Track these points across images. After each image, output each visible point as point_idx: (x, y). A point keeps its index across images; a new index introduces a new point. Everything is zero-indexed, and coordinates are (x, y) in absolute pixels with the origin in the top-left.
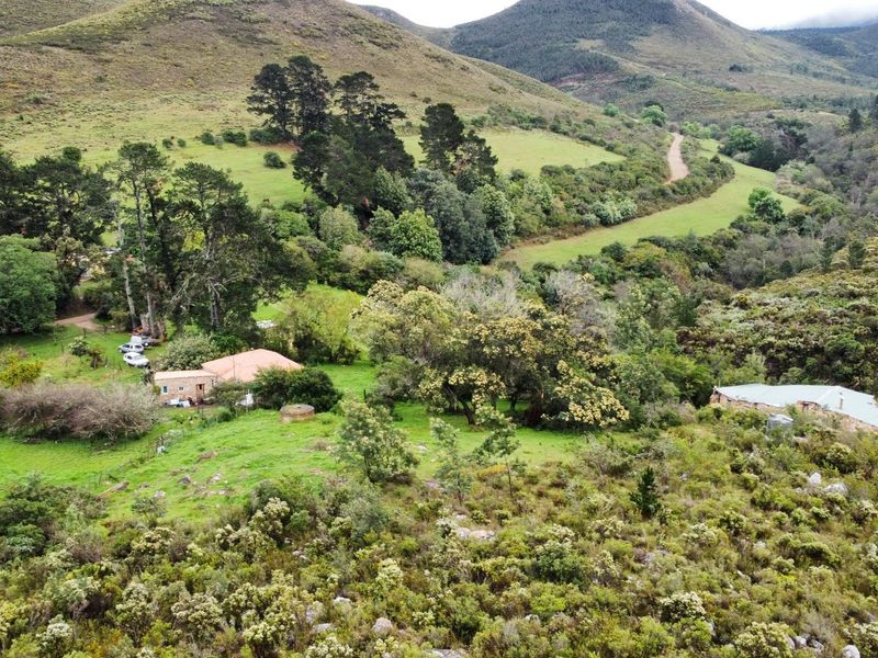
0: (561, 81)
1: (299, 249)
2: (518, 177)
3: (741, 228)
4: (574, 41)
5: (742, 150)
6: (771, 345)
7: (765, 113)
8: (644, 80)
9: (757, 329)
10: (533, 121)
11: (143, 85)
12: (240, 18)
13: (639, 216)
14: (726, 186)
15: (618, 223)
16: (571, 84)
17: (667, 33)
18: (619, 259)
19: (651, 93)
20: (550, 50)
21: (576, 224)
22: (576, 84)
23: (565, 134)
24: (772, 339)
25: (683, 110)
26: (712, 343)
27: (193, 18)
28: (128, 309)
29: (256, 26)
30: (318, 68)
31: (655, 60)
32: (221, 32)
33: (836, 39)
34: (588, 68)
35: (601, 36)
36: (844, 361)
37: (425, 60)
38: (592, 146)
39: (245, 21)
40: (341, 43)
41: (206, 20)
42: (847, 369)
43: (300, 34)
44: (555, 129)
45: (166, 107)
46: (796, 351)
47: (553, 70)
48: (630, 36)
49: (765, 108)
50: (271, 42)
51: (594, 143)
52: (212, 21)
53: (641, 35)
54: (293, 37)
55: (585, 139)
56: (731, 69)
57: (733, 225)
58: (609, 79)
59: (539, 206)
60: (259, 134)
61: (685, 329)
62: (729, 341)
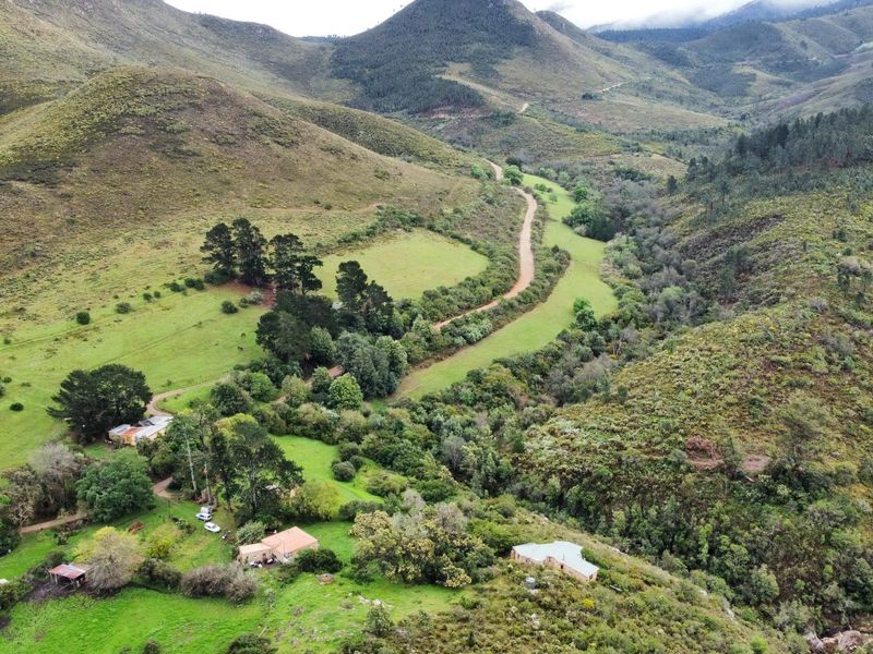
0: (433, 113)
1: (272, 413)
2: (406, 306)
3: (564, 339)
4: (444, 65)
5: (581, 223)
6: (564, 470)
7: (606, 158)
8: (507, 116)
9: (558, 456)
10: (413, 220)
11: (105, 223)
12: (164, 130)
13: (495, 330)
14: (561, 280)
15: (479, 340)
16: (442, 116)
17: (528, 56)
18: (479, 382)
19: (512, 130)
20: (422, 79)
21: (449, 346)
22: (447, 117)
23: (439, 232)
24: (565, 466)
25: (540, 152)
26: (532, 466)
27: (126, 134)
28: (193, 488)
29: (179, 137)
30: (257, 230)
31: (517, 87)
32: (152, 148)
33: (679, 49)
34: (457, 102)
35: (469, 59)
36: (602, 482)
37: (321, 154)
38: (461, 245)
39: (169, 132)
40: (251, 146)
41: (138, 135)
42: (604, 487)
43: (217, 142)
44: (431, 228)
45: (131, 248)
46: (578, 473)
47: (426, 101)
48: (494, 59)
49: (608, 153)
50: (194, 154)
51: (462, 241)
52: (142, 135)
53: (505, 58)
54: (212, 146)
55: (454, 237)
56: (584, 97)
57: (559, 336)
58: (476, 115)
59: (423, 339)
60: (212, 277)
61: (517, 455)
62: (541, 465)
